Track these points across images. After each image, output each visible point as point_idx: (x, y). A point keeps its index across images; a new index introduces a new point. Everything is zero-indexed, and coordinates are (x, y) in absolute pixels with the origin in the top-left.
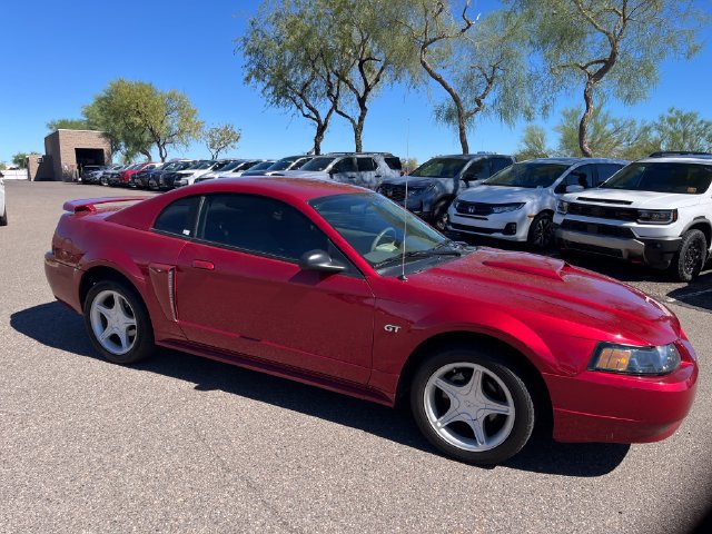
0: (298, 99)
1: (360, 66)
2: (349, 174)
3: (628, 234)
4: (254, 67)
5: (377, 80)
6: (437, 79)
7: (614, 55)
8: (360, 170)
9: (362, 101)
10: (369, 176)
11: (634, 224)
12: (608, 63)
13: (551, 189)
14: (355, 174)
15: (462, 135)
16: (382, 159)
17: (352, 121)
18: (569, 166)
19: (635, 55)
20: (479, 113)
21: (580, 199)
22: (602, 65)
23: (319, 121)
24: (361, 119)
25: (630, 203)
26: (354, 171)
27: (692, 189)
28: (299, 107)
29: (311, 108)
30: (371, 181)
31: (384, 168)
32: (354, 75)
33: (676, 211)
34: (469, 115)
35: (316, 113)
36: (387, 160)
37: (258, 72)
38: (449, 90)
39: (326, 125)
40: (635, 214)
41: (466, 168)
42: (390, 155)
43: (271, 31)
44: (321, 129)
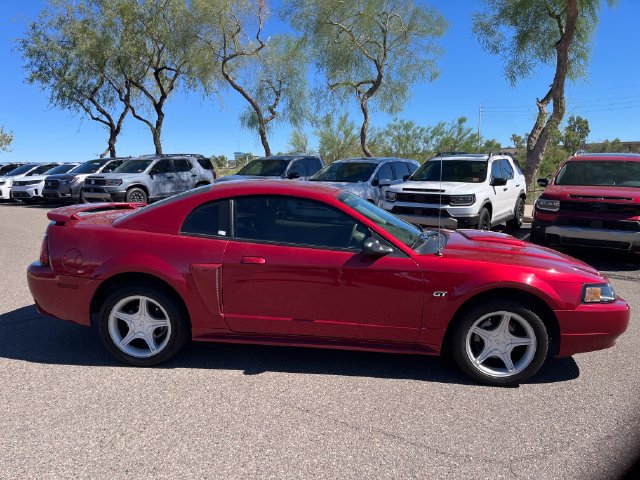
0: (86, 102)
1: (156, 74)
2: (168, 174)
3: (445, 214)
4: (36, 69)
5: (171, 88)
6: (238, 90)
7: (380, 77)
8: (177, 171)
9: (158, 107)
10: (185, 176)
11: (448, 207)
12: (377, 84)
13: (369, 183)
14: (173, 174)
15: (264, 139)
16: (196, 159)
17: (150, 125)
18: (377, 165)
19: (394, 78)
20: (274, 121)
21: (404, 189)
22: (371, 85)
23: (111, 125)
24: (159, 124)
25: (443, 191)
26: (171, 171)
27: (476, 179)
28: (87, 110)
29: (104, 113)
30: (188, 180)
31: (198, 168)
32: (150, 83)
33: (474, 195)
34: (267, 121)
35: (108, 117)
36: (199, 161)
37: (42, 75)
38: (250, 100)
39: (119, 128)
40: (448, 199)
41: (289, 167)
42: (202, 156)
43: (55, 34)
44: (115, 132)
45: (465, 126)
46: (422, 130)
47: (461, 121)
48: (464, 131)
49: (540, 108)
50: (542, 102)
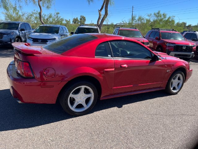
13: (59, 34)
18: (59, 28)
41: (19, 26)
45: (59, 15)
46: (45, 15)
47: (58, 14)
48: (58, 17)
49: (99, 13)
50: (100, 11)
